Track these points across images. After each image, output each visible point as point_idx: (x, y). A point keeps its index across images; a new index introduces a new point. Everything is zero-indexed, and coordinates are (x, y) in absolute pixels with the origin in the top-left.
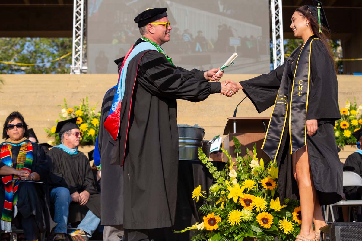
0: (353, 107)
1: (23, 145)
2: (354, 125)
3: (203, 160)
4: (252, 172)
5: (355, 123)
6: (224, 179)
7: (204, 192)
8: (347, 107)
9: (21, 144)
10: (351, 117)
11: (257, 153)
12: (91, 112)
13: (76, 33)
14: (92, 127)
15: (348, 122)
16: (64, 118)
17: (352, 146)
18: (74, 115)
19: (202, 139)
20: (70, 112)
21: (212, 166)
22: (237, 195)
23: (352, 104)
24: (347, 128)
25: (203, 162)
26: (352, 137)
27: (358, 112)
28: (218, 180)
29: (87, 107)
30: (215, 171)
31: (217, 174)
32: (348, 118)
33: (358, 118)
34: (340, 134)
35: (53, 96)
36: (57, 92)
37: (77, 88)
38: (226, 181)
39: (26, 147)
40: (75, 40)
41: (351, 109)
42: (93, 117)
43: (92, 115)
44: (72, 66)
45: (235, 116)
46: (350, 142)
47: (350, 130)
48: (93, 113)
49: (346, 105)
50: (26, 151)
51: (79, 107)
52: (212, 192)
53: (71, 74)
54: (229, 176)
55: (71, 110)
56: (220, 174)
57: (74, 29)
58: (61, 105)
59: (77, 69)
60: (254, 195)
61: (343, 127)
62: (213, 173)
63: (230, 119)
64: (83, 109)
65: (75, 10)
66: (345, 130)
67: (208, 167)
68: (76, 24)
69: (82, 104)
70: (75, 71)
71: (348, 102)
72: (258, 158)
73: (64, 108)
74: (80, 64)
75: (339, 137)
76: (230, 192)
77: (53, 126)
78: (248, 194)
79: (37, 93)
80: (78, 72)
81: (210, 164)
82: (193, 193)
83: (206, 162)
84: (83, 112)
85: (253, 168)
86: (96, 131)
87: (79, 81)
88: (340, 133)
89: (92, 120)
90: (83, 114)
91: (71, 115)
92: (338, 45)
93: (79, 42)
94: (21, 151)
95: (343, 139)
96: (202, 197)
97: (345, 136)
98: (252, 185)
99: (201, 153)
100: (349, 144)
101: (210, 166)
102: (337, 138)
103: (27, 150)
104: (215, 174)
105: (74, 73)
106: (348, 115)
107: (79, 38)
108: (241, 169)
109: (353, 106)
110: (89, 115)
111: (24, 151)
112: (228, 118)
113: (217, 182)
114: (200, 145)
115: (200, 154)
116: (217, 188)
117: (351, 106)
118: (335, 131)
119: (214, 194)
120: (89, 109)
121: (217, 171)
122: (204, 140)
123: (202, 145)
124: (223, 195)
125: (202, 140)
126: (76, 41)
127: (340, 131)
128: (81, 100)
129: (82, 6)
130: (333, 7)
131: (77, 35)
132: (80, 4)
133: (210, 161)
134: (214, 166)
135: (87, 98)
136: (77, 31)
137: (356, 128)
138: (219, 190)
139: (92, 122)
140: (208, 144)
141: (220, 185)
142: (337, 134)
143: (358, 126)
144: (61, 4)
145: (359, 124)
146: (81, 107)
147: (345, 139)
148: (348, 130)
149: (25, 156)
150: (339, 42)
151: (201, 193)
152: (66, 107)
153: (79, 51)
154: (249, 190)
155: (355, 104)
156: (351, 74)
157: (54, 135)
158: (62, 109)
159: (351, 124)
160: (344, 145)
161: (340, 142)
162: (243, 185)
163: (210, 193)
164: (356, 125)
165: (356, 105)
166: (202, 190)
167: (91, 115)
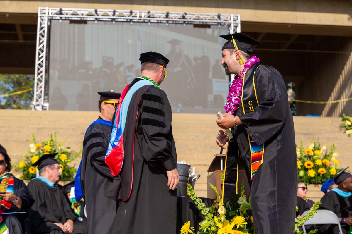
0: (316, 148)
1: (4, 179)
2: (318, 165)
3: (192, 196)
4: (240, 208)
5: (319, 162)
6: (212, 216)
7: (192, 228)
8: (311, 147)
9: (2, 178)
10: (315, 157)
11: (244, 190)
12: (59, 148)
13: (39, 69)
14: (61, 162)
15: (311, 161)
16: (32, 153)
17: (315, 186)
18: (42, 150)
19: (189, 175)
20: (38, 147)
21: (201, 202)
22: (226, 231)
23: (316, 144)
24: (311, 168)
25: (192, 198)
26: (316, 177)
27: (321, 152)
28: (206, 216)
29: (55, 142)
30: (204, 207)
31: (206, 210)
32: (311, 158)
33: (322, 158)
34: (305, 174)
35: (19, 131)
36: (23, 127)
37: (40, 124)
38: (215, 217)
39: (7, 181)
40: (37, 76)
41: (315, 149)
42: (61, 152)
43: (60, 150)
44: (34, 102)
45: (221, 153)
46: (314, 181)
47: (314, 170)
48: (61, 148)
49: (310, 146)
50: (7, 185)
51: (47, 142)
52: (202, 228)
53: (33, 109)
54: (219, 213)
55: (40, 145)
56: (208, 210)
57: (37, 66)
58: (30, 140)
59: (38, 105)
60: (244, 232)
61: (307, 167)
62: (202, 209)
63: (217, 155)
64: (51, 145)
65: (38, 48)
66: (309, 169)
67: (197, 204)
68: (38, 61)
69: (50, 139)
70: (37, 107)
71: (312, 143)
72: (245, 195)
73: (32, 143)
74: (41, 101)
75: (303, 176)
76: (220, 228)
77: (20, 161)
78: (237, 230)
79: (2, 127)
80: (39, 108)
81: (199, 201)
82: (181, 229)
83: (195, 199)
84: (51, 148)
85: (241, 205)
86: (64, 167)
87: (41, 117)
88: (305, 172)
89: (60, 156)
90: (51, 149)
91: (39, 150)
92: (290, 87)
93: (41, 78)
94: (2, 184)
95: (307, 178)
96: (191, 233)
97: (309, 176)
98: (241, 221)
99: (191, 189)
100: (313, 183)
101: (199, 202)
102: (301, 178)
103: (7, 183)
104: (204, 211)
105: (36, 109)
106: (311, 156)
107: (41, 75)
108: (228, 206)
109: (317, 146)
110: (57, 151)
111: (4, 184)
112: (216, 155)
113: (206, 218)
114: (187, 181)
115: (189, 190)
116: (207, 224)
117: (315, 146)
118: (299, 171)
119: (204, 230)
120: (57, 144)
121: (205, 208)
122: (190, 176)
123: (189, 181)
124: (213, 231)
125: (188, 177)
126: (38, 78)
127: (304, 171)
128: (49, 135)
129: (45, 44)
130: (290, 50)
131: (39, 71)
132: (43, 42)
133: (198, 198)
134: (203, 202)
135: (55, 133)
136: (40, 67)
137: (320, 168)
138: (209, 226)
139: (60, 157)
140: (192, 180)
141: (210, 221)
142: (302, 173)
143: (321, 166)
144: (21, 41)
145: (323, 164)
146: (49, 142)
147: (309, 178)
148: (312, 170)
149: (5, 190)
150: (290, 85)
151: (190, 229)
152: (35, 141)
153: (41, 87)
154: (238, 226)
155: (319, 144)
156: (304, 115)
157: (22, 170)
158: (30, 144)
159: (315, 164)
160: (309, 184)
161: (305, 181)
162: (232, 222)
163: (200, 229)
164: (320, 166)
165: (319, 146)
166: (190, 227)
167: (58, 150)
